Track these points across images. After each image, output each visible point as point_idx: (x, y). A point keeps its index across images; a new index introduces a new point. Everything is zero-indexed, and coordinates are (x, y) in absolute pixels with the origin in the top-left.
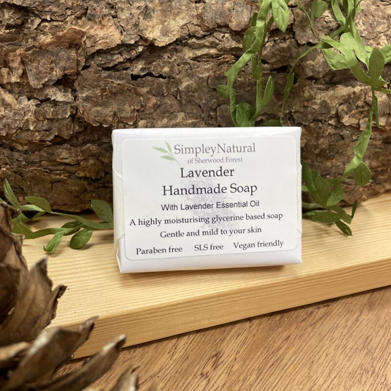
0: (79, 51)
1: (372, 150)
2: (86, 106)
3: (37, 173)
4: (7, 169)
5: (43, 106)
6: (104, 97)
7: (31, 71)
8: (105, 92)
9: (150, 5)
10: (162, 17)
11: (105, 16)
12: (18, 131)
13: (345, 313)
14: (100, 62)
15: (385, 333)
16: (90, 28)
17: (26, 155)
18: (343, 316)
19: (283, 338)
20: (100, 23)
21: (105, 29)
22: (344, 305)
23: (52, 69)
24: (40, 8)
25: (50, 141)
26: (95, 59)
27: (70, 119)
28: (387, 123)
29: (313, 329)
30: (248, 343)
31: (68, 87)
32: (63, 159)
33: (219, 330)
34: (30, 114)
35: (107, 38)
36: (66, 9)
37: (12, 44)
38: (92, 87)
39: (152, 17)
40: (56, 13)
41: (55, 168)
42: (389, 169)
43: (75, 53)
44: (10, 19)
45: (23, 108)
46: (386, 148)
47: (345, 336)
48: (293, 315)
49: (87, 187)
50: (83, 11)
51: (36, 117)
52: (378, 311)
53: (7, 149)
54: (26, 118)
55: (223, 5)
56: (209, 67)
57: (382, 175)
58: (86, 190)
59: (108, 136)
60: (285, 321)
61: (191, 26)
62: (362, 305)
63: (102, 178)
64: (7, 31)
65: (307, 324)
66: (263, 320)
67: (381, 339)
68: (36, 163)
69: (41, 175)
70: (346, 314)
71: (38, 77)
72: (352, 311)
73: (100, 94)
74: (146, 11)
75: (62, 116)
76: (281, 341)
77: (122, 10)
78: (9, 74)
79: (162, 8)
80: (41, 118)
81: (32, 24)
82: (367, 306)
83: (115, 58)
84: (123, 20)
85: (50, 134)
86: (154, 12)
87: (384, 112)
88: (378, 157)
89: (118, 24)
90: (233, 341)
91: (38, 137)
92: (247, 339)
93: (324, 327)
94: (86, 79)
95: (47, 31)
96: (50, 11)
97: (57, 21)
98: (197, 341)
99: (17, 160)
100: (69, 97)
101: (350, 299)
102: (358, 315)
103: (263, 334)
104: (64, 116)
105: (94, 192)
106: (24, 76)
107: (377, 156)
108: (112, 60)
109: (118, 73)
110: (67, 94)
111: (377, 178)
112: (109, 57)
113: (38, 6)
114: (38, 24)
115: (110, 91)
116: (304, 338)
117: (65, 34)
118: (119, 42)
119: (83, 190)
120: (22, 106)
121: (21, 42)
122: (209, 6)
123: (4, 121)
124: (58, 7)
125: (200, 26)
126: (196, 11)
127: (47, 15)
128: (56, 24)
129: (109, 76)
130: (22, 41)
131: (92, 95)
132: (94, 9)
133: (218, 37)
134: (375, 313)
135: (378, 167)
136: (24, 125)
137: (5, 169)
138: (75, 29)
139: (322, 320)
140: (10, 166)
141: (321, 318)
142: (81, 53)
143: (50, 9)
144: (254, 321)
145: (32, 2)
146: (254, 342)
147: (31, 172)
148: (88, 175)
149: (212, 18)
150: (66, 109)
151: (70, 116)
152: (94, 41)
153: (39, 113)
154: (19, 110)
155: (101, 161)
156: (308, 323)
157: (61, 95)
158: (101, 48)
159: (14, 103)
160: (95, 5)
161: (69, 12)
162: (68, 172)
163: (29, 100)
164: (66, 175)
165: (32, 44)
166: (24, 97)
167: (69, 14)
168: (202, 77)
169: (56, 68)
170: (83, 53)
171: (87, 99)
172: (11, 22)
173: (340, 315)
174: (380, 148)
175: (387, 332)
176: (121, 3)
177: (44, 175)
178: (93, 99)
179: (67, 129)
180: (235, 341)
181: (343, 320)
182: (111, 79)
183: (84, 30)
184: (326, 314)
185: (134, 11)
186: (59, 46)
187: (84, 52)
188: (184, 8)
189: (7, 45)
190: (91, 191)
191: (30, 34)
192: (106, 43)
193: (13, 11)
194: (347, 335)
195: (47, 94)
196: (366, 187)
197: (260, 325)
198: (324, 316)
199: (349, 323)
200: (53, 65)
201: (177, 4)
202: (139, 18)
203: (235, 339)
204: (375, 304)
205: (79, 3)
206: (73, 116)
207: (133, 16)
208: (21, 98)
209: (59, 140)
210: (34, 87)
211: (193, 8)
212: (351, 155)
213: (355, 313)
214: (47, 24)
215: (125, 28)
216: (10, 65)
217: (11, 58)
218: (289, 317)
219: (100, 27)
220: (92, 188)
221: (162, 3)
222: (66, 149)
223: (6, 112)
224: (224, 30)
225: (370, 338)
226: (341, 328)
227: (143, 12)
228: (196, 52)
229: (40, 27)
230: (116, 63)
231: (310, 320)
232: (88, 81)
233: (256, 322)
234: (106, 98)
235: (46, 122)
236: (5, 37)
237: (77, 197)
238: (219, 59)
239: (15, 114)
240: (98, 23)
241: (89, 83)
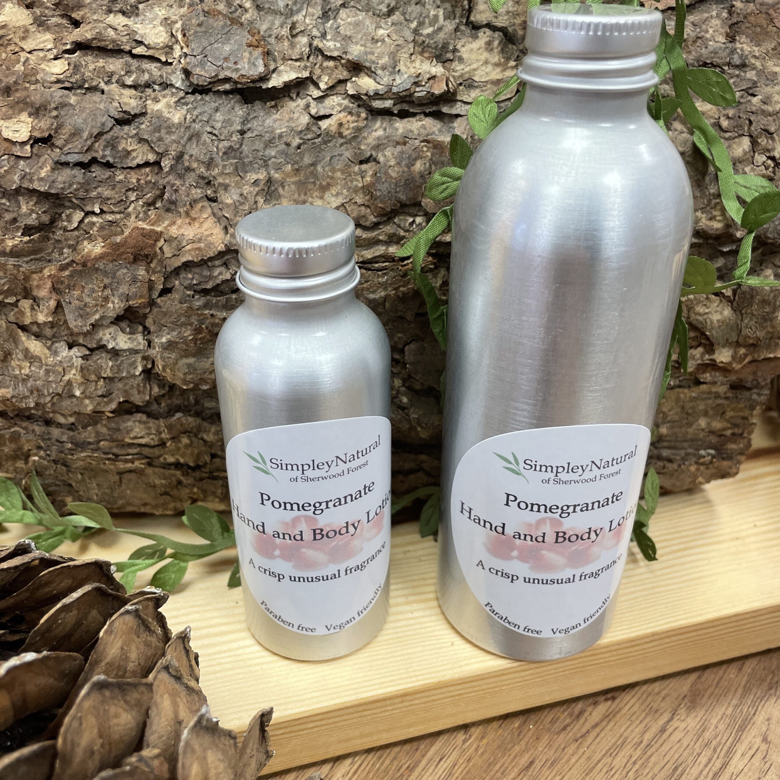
0: (152, 265)
1: (710, 402)
2: (168, 358)
3: (93, 462)
4: (41, 457)
5: (95, 357)
6: (199, 342)
7: (70, 303)
8: (200, 333)
9: (277, 176)
10: (299, 195)
11: (195, 201)
12: (55, 400)
13: (644, 715)
14: (189, 282)
15: (710, 760)
16: (170, 225)
17: (73, 431)
18: (638, 722)
19: (520, 766)
20: (187, 214)
21: (197, 225)
22: (644, 696)
23: (106, 299)
24: (81, 194)
25: (112, 412)
26: (181, 276)
27: (142, 376)
28: (733, 357)
29: (578, 748)
30: (456, 775)
31: (137, 323)
32: (135, 438)
33: (407, 747)
34: (74, 371)
35: (200, 240)
36: (127, 191)
37: (36, 259)
38: (176, 325)
39: (280, 196)
40: (108, 199)
41: (123, 452)
42: (746, 431)
43: (146, 270)
44: (30, 215)
45: (61, 362)
46: (737, 397)
47: (635, 763)
48: (545, 717)
49: (182, 478)
50: (158, 192)
51: (83, 377)
52: (707, 711)
53: (40, 423)
54: (66, 378)
55: (409, 168)
56: (387, 280)
57: (735, 442)
58: (180, 482)
59: (211, 397)
60: (530, 729)
61: (353, 207)
62: (679, 696)
63: (206, 463)
64: (26, 239)
65: (568, 737)
66: (489, 728)
67: (702, 771)
68: (90, 443)
69: (99, 464)
70: (645, 718)
71: (83, 315)
72: (656, 711)
73: (191, 338)
74: (269, 188)
75: (128, 372)
76: (516, 770)
77: (226, 187)
78: (32, 309)
79: (297, 179)
80: (93, 377)
81: (69, 221)
82: (686, 700)
83: (216, 274)
84: (228, 206)
85: (110, 401)
86: (283, 187)
87: (727, 340)
88: (724, 413)
89: (220, 214)
90: (430, 770)
91: (89, 407)
92: (456, 768)
93: (599, 743)
94: (165, 314)
95: (95, 233)
96: (99, 196)
97: (113, 212)
98: (368, 769)
99: (57, 441)
100: (140, 341)
101: (657, 684)
102: (666, 719)
103: (484, 757)
104: (132, 372)
105: (194, 486)
106: (60, 310)
107: (721, 412)
108: (210, 278)
109: (222, 299)
110: (134, 337)
111: (725, 447)
112: (206, 273)
113: (77, 190)
114: (79, 220)
115: (210, 331)
116: (559, 766)
117: (126, 238)
118: (221, 247)
119: (175, 483)
120: (59, 359)
121: (50, 254)
122: (383, 170)
123: (29, 385)
124: (113, 189)
125: (368, 206)
126: (360, 179)
127: (94, 204)
128: (110, 219)
129: (206, 306)
130: (53, 251)
131: (178, 340)
132: (176, 191)
133: (402, 225)
134: (700, 715)
135: (725, 429)
136: (64, 389)
137: (36, 458)
138: (144, 229)
139: (598, 730)
140: (45, 451)
141: (596, 725)
142: (155, 267)
143: (98, 193)
144: (473, 729)
145: (67, 185)
146: (468, 772)
147: (83, 460)
148: (182, 461)
149: (389, 192)
150: (135, 362)
151: (143, 371)
152: (177, 246)
153: (88, 370)
154: (54, 366)
155: (202, 439)
156: (571, 734)
157: (125, 339)
158: (190, 258)
159: (45, 354)
160: (178, 183)
161: (133, 196)
162: (147, 457)
163: (70, 347)
164: (143, 461)
165: (71, 258)
166: (62, 343)
167: (133, 199)
168: (374, 300)
169: (113, 295)
170: (159, 269)
171: (170, 346)
172: (32, 220)
173: (632, 719)
174: (727, 398)
175: (716, 756)
176: (224, 176)
177: (105, 464)
178: (179, 346)
179: (139, 392)
180: (434, 771)
181: (637, 730)
182: (211, 309)
183: (159, 229)
184: (608, 717)
185: (246, 189)
186: (116, 261)
187: (162, 267)
188: (339, 174)
189: (27, 262)
190: (189, 485)
191: (66, 240)
192: (199, 249)
193: (35, 199)
194: (640, 762)
195: (101, 339)
196: (703, 464)
197: (483, 738)
198: (602, 721)
199: (648, 736)
200: (108, 292)
201: (327, 169)
202: (256, 202)
203: (433, 767)
204: (703, 696)
205: (149, 178)
206: (148, 373)
207: (246, 198)
208: (57, 345)
209: (127, 406)
210: (76, 330)
211: (356, 174)
212: (669, 411)
213: (661, 714)
214: (95, 219)
215: (232, 220)
216: (35, 293)
217: (35, 283)
218: (537, 722)
219: (187, 221)
220: (190, 481)
221: (297, 170)
222: (140, 422)
223: (33, 369)
224: (412, 210)
225: (680, 769)
226: (629, 746)
227: (263, 190)
228: (364, 252)
229: (82, 225)
230: (218, 282)
231: (575, 730)
232: (170, 316)
233: (476, 732)
234: (201, 343)
235: (101, 382)
236: (23, 250)
237: (166, 493)
238: (405, 265)
239: (47, 372)
240: (183, 214)
241: (172, 319)
